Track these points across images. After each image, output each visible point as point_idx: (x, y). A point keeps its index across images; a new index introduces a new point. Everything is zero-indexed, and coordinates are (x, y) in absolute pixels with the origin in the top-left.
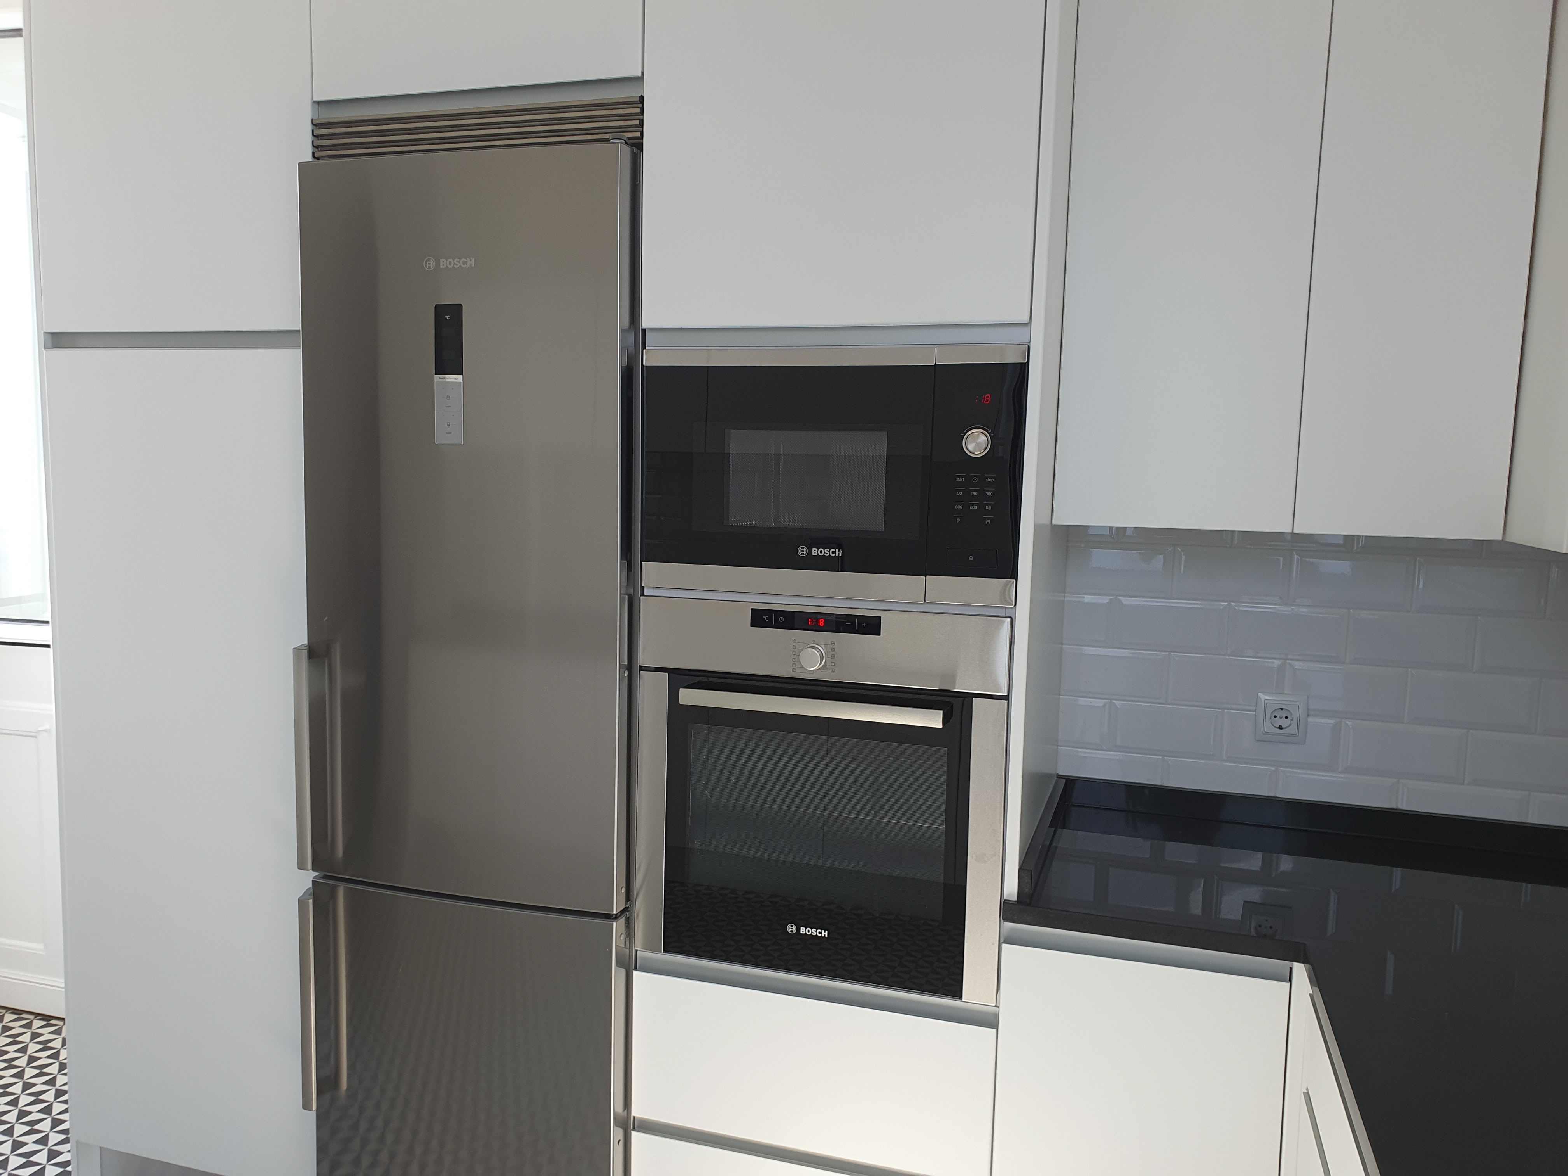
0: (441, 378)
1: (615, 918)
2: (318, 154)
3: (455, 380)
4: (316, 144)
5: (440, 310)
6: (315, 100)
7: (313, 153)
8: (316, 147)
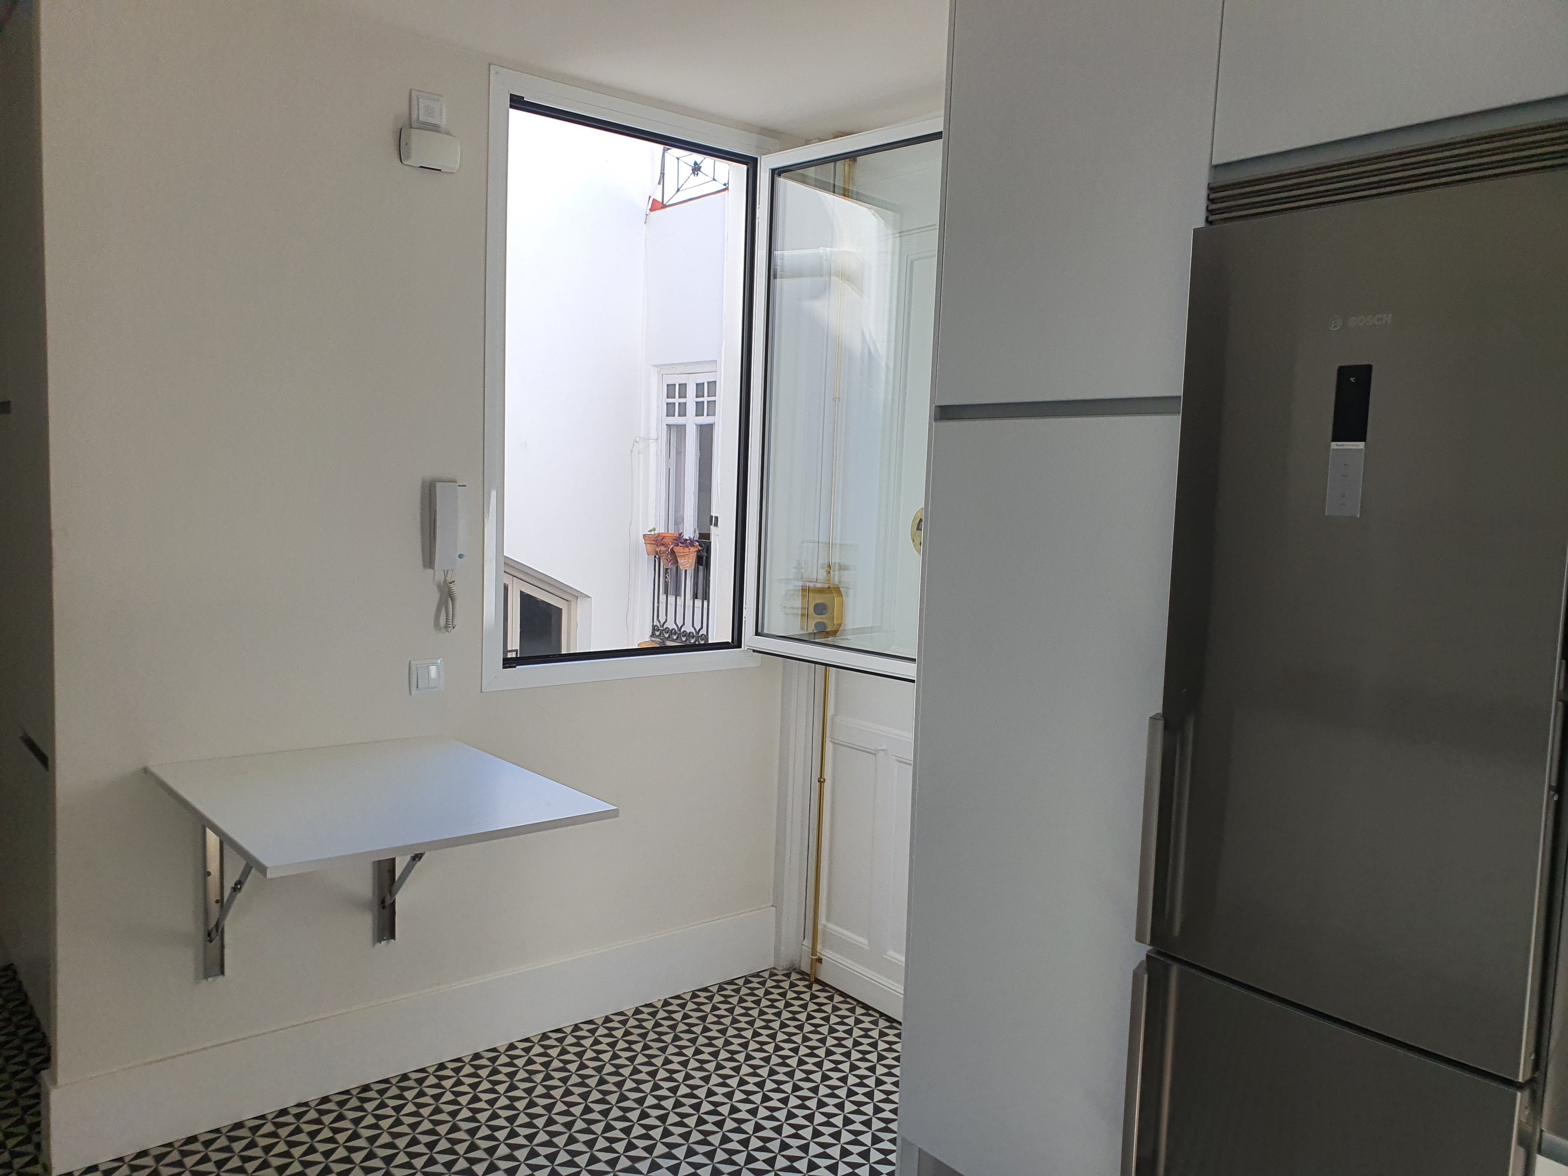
0: (1338, 445)
1: (1520, 1087)
2: (1211, 218)
3: (1355, 448)
4: (1210, 208)
5: (1344, 372)
6: (1214, 162)
7: (1207, 218)
8: (1210, 211)
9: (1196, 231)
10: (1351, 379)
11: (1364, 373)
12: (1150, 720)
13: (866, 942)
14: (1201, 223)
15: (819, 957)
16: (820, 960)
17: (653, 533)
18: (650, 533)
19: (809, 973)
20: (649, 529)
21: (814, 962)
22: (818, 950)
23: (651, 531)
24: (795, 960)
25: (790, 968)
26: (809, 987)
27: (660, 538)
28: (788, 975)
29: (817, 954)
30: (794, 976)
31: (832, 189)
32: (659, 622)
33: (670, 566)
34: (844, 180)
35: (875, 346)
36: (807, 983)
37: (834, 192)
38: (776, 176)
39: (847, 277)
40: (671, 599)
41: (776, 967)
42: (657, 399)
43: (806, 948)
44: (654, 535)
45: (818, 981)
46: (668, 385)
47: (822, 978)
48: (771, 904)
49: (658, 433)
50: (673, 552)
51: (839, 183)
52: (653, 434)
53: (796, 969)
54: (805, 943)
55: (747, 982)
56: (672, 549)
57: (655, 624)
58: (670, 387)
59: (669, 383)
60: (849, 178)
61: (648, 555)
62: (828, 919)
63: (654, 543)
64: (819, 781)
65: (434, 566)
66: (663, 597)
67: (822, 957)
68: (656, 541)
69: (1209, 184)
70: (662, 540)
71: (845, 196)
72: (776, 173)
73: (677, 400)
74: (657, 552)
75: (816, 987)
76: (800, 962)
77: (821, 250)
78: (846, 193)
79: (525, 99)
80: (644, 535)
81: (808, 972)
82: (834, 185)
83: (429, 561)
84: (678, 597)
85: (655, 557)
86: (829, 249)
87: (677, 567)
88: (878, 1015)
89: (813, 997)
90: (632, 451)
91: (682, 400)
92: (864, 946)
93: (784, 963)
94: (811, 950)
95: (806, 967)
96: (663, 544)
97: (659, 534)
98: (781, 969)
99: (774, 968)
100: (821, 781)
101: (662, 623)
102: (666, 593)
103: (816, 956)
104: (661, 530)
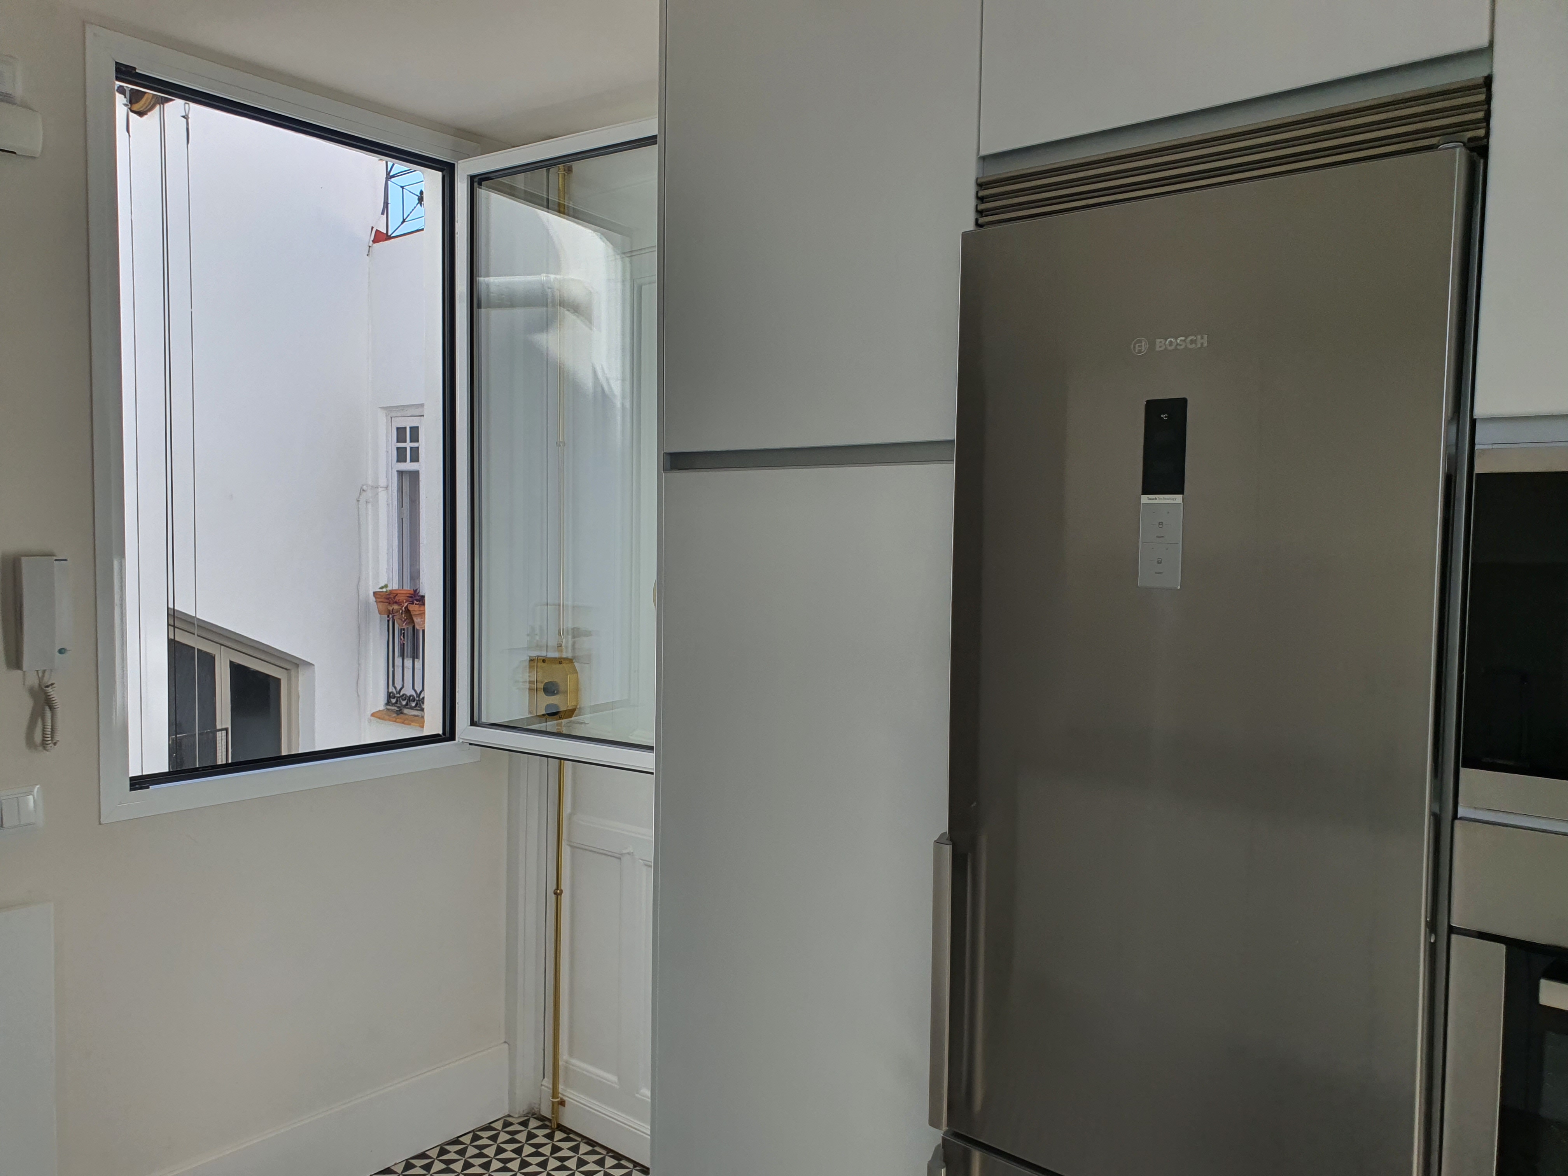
0: (1150, 499)
2: (981, 220)
3: (1172, 502)
4: (980, 208)
5: (1153, 408)
6: (983, 153)
7: (977, 220)
8: (980, 213)
9: (965, 235)
10: (1162, 416)
11: (1178, 407)
12: (935, 846)
13: (614, 1078)
14: (970, 226)
15: (561, 1099)
16: (562, 1103)
17: (384, 590)
18: (381, 590)
19: (550, 1118)
20: (380, 586)
21: (556, 1105)
22: (560, 1090)
23: (382, 588)
24: (535, 1104)
25: (528, 1113)
26: (550, 1136)
27: (392, 596)
28: (524, 1124)
29: (560, 1095)
30: (533, 1123)
31: (545, 204)
32: (395, 688)
33: (404, 626)
34: (559, 193)
35: (609, 385)
36: (547, 1131)
37: (548, 207)
38: (476, 184)
39: (575, 308)
40: (408, 663)
41: (512, 1115)
42: (387, 444)
43: (546, 1089)
44: (386, 592)
45: (561, 1128)
46: (398, 429)
47: (567, 1123)
48: (503, 1041)
49: (388, 480)
50: (407, 611)
51: (553, 197)
52: (382, 482)
53: (535, 1114)
54: (544, 1083)
55: (476, 1138)
56: (406, 608)
57: (390, 691)
58: (401, 431)
59: (399, 426)
60: (565, 191)
61: (380, 614)
62: (571, 1054)
63: (387, 601)
64: (555, 894)
65: (22, 665)
66: (398, 661)
67: (565, 1098)
68: (387, 598)
69: (977, 179)
70: (394, 597)
71: (559, 212)
72: (477, 181)
73: (408, 445)
74: (389, 611)
75: (559, 1135)
76: (540, 1105)
77: (543, 277)
78: (561, 210)
79: (137, 71)
80: (375, 593)
81: (549, 1116)
82: (548, 199)
83: (15, 661)
84: (416, 660)
85: (388, 616)
86: (552, 276)
87: (414, 627)
88: (631, 1166)
89: (555, 1149)
90: (358, 501)
91: (415, 445)
92: (613, 1085)
93: (520, 1109)
94: (551, 1091)
95: (546, 1112)
96: (396, 602)
97: (391, 592)
98: (517, 1116)
99: (509, 1116)
100: (558, 893)
101: (398, 689)
102: (402, 655)
103: (558, 1098)
104: (394, 586)
